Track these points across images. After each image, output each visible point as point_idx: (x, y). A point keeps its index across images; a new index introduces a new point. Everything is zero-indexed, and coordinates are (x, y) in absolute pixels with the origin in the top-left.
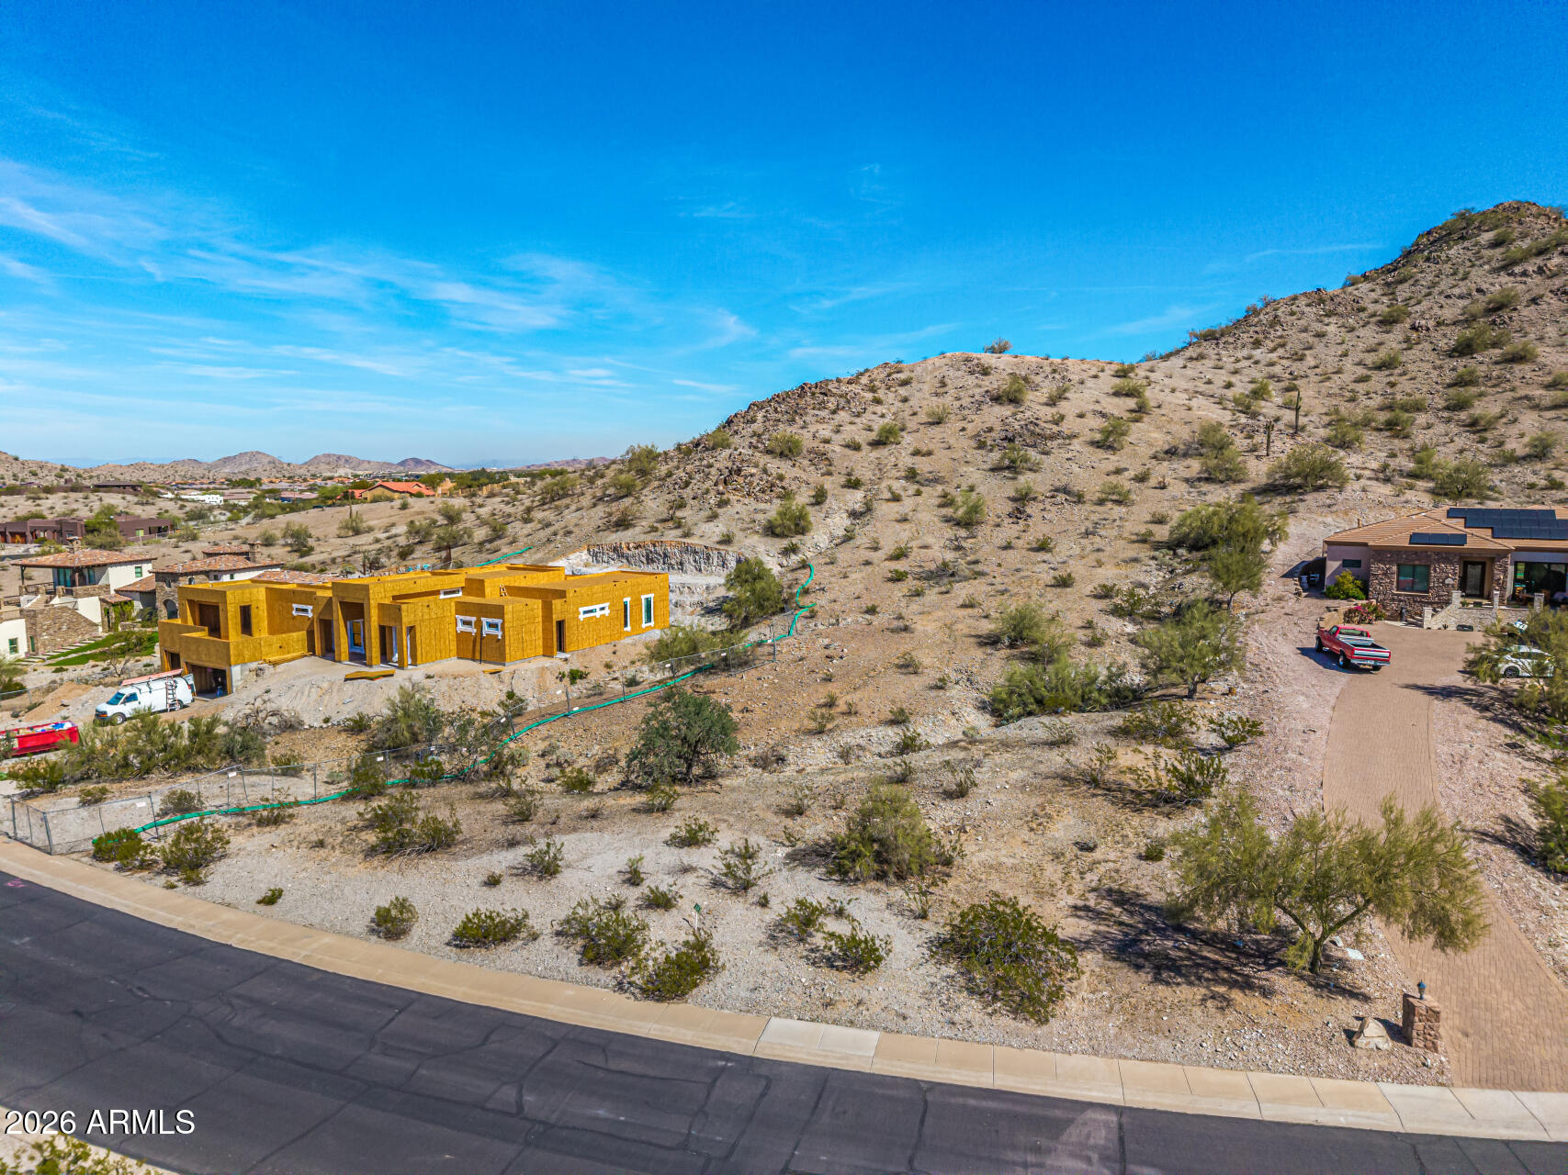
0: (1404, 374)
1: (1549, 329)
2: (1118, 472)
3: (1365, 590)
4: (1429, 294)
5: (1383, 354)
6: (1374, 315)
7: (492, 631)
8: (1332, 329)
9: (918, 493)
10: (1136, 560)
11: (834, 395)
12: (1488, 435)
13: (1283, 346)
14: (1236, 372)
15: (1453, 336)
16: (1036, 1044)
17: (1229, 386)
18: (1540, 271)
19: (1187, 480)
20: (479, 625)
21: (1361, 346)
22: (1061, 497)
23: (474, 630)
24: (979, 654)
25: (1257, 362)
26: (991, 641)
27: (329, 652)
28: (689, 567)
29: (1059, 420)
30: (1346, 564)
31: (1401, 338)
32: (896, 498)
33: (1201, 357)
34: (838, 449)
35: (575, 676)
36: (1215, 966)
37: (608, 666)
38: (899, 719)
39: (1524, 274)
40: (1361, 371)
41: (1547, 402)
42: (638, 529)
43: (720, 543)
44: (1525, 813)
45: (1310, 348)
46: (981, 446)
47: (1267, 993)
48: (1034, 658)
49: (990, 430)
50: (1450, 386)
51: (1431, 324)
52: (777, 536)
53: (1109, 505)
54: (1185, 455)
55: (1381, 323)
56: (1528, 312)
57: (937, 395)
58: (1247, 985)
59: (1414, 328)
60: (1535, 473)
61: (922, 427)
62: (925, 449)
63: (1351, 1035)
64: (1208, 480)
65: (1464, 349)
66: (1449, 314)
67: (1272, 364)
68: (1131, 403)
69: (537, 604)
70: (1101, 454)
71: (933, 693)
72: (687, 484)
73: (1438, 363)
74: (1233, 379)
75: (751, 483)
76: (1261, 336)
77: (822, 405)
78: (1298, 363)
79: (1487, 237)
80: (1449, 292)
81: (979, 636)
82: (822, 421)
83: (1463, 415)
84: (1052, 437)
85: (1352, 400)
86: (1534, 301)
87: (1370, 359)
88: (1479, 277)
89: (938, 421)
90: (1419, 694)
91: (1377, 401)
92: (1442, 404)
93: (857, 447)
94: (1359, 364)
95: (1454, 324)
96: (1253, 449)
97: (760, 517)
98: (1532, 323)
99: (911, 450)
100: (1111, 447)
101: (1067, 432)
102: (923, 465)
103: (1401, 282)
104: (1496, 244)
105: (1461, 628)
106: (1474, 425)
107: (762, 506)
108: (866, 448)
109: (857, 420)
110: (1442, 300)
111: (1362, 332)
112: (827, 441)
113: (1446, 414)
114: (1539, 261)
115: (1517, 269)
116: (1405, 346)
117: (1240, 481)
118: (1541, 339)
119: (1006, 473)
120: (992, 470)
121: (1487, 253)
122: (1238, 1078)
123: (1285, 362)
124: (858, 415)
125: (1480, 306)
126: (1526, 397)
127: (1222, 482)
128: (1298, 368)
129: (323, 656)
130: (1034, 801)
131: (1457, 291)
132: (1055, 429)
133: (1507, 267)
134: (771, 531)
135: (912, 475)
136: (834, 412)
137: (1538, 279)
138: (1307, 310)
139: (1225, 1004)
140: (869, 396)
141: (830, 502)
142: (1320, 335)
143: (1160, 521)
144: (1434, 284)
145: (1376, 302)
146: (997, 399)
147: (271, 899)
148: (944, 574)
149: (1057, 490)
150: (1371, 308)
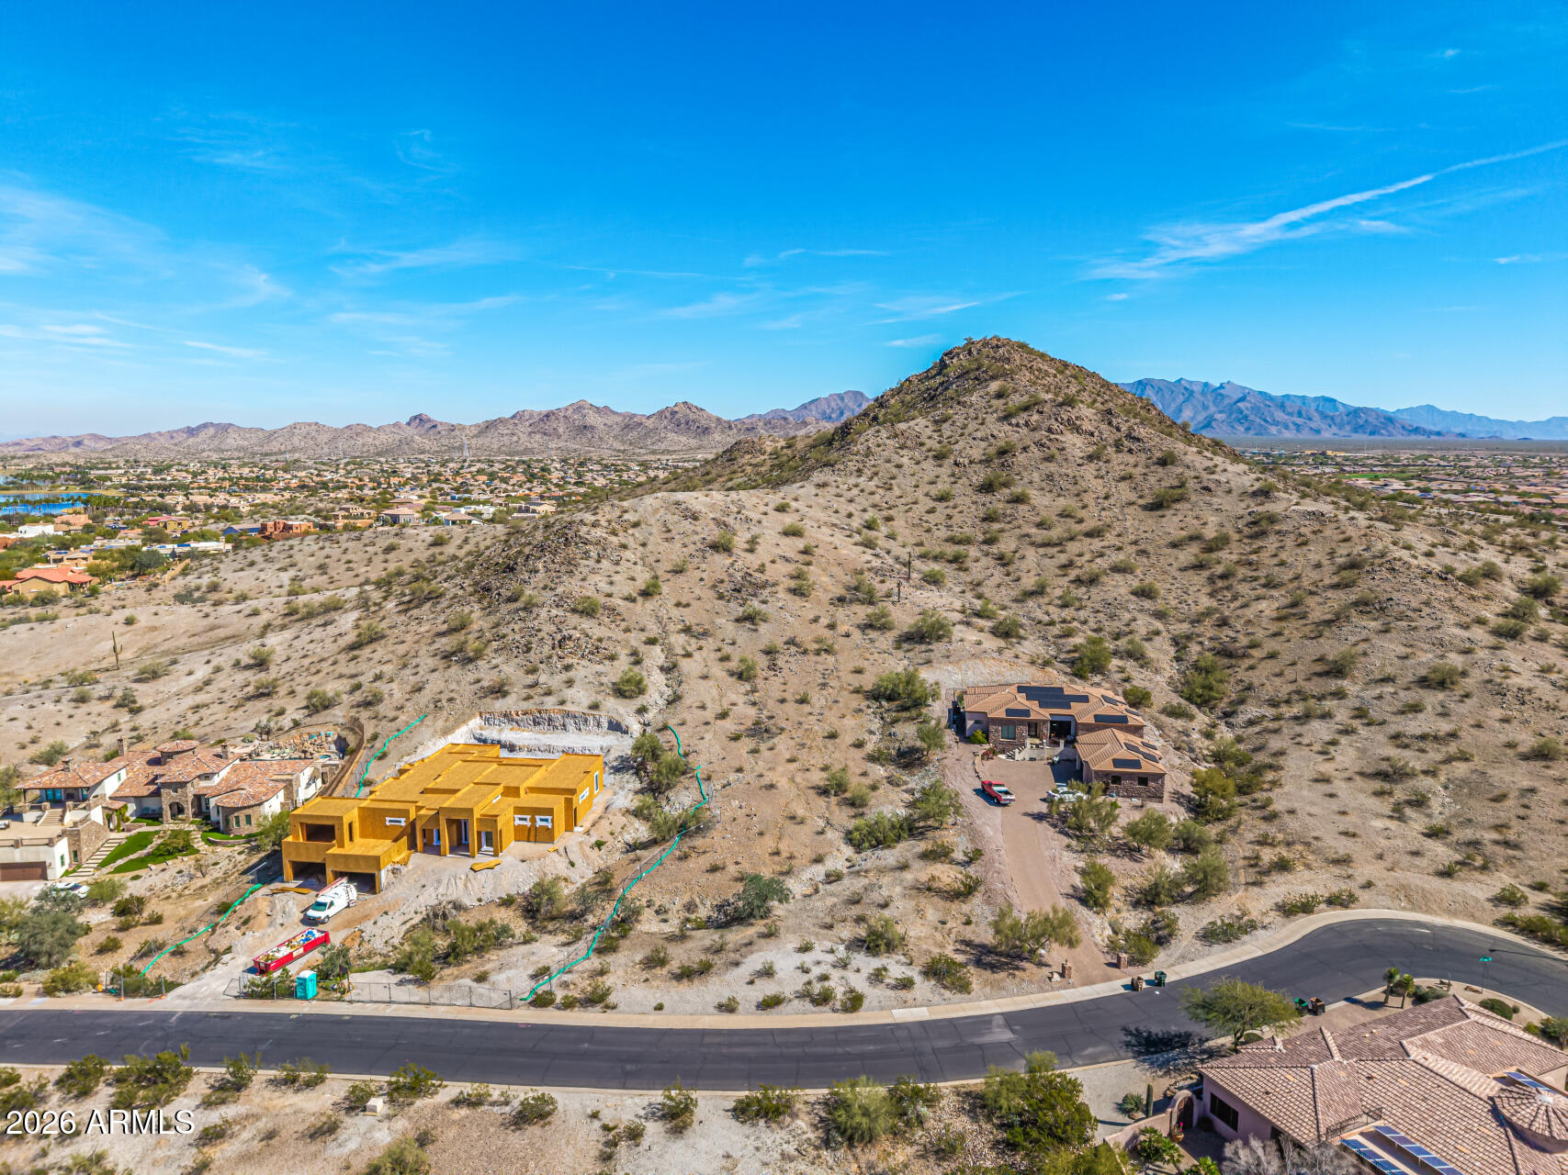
0: (954, 507)
1: (1035, 474)
2: (816, 620)
3: (987, 738)
4: (962, 435)
5: (941, 486)
6: (930, 450)
7: (544, 824)
8: (905, 460)
9: (700, 648)
10: (861, 710)
11: (591, 543)
12: (1011, 569)
13: (876, 474)
14: (851, 501)
15: (980, 475)
16: (971, 1000)
17: (850, 515)
18: (1027, 424)
19: (858, 626)
20: (533, 820)
21: (926, 479)
22: (793, 649)
23: (529, 824)
24: (821, 801)
25: (862, 491)
26: (823, 792)
27: (432, 848)
28: (571, 727)
29: (762, 569)
30: (976, 722)
31: (949, 472)
32: (688, 655)
33: (824, 485)
34: (620, 602)
35: (599, 845)
36: (1007, 964)
37: (612, 834)
38: (818, 860)
39: (1018, 425)
40: (932, 504)
41: (1039, 540)
42: (514, 695)
43: (590, 708)
44: (1077, 880)
45: (893, 478)
46: (721, 597)
47: (1024, 970)
48: (852, 803)
49: (722, 582)
50: (984, 520)
51: (966, 461)
52: (626, 697)
53: (824, 655)
54: (851, 601)
55: (936, 457)
56: (1021, 458)
57: (667, 540)
58: (1017, 968)
59: (956, 464)
60: (1039, 607)
61: (669, 576)
62: (684, 602)
63: (1050, 979)
64: (871, 626)
65: (987, 488)
66: (976, 454)
67: (872, 493)
68: (800, 543)
69: (561, 799)
70: (798, 601)
71: (821, 838)
72: (529, 650)
73: (974, 498)
74: (851, 508)
75: (579, 647)
76: (861, 466)
77: (586, 555)
78: (888, 493)
79: (994, 386)
80: (975, 435)
81: (813, 788)
82: (593, 571)
83: (994, 549)
84: (764, 585)
85: (928, 531)
86: (1025, 449)
87: (934, 491)
88: (993, 426)
89: (678, 571)
90: (1029, 818)
91: (943, 533)
92: (981, 538)
93: (633, 600)
94: (927, 495)
95: (980, 462)
96: (888, 595)
97: (604, 680)
98: (1025, 469)
99: (674, 601)
100: (802, 595)
101: (771, 581)
102: (690, 617)
103: (945, 421)
104: (1000, 395)
105: (1032, 759)
106: (1002, 560)
107: (599, 668)
108: (640, 599)
109: (618, 568)
110: (971, 441)
111: (925, 465)
112: (610, 595)
113: (985, 547)
114: (1025, 415)
115: (1014, 421)
116: (953, 479)
117: (890, 629)
118: (1031, 482)
119: (748, 625)
120: (737, 620)
121: (995, 402)
122: (1025, 998)
123: (880, 491)
124: (617, 563)
125: (992, 450)
126: (1028, 535)
127: (879, 629)
128: (890, 497)
129: (424, 852)
130: (913, 903)
131: (979, 435)
132: (764, 578)
133: (1007, 417)
134: (620, 692)
135: (687, 630)
136: (598, 561)
137: (1024, 431)
138: (888, 442)
139: (1014, 976)
140: (614, 539)
141: (647, 662)
142: (899, 466)
143: (859, 671)
144: (964, 427)
145: (930, 438)
146: (715, 547)
147: (659, 1008)
148: (760, 731)
149: (786, 643)
150: (929, 443)
